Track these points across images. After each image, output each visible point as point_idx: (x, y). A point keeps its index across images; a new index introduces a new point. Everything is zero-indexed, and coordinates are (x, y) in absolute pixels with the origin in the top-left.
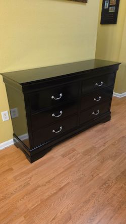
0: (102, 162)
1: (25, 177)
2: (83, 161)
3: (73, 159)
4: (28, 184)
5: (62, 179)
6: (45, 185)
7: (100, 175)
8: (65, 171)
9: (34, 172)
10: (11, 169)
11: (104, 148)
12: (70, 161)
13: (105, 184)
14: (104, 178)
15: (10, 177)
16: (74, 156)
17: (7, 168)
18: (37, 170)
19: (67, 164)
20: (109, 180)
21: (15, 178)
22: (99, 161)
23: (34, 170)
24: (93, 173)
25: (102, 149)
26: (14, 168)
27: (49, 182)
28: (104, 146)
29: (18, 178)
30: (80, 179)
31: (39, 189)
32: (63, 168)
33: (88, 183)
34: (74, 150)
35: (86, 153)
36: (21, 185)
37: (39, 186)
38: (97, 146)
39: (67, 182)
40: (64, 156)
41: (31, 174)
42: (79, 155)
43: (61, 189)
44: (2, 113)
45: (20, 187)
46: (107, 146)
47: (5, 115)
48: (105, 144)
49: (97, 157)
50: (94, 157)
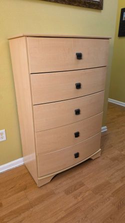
0: (119, 207)
2: (92, 202)
3: (80, 198)
9: (27, 213)
11: (122, 184)
12: (76, 202)
16: (81, 193)
18: (31, 209)
19: (71, 205)
22: (114, 204)
23: (28, 209)
25: (119, 186)
26: (3, 204)
28: (122, 181)
29: (5, 220)
32: (65, 211)
34: (82, 184)
35: (98, 190)
38: (112, 181)
40: (68, 192)
41: (23, 215)
42: (88, 192)
48: (122, 178)
49: (112, 198)
50: (108, 198)
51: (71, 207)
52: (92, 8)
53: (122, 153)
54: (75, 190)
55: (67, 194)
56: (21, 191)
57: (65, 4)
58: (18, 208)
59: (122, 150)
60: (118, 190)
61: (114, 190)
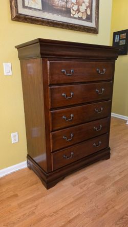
0: (118, 193)
1: (30, 206)
2: (96, 191)
3: (85, 188)
4: (34, 213)
5: (71, 209)
6: (52, 216)
7: (116, 208)
8: (76, 201)
9: (40, 200)
10: (16, 196)
11: (120, 177)
12: (82, 191)
13: (122, 218)
14: (121, 212)
15: (14, 203)
16: (85, 185)
17: (12, 193)
18: (44, 198)
19: (78, 193)
20: (126, 215)
21: (20, 206)
22: (114, 191)
23: (40, 197)
24: (107, 205)
25: (118, 179)
26: (19, 195)
27: (56, 212)
28: (120, 175)
29: (22, 206)
30: (92, 211)
31: (45, 220)
32: (73, 198)
33: (102, 216)
34: (86, 178)
35: (101, 182)
36: (25, 214)
37: (45, 216)
38: (111, 175)
39: (77, 214)
40: (74, 184)
41: (37, 202)
42: (91, 185)
43: (70, 222)
44: (12, 134)
45: (23, 215)
46: (123, 175)
47: (15, 136)
48: (120, 173)
49: (112, 187)
50: (109, 187)
51: (78, 195)
52: (90, 32)
53: (120, 154)
54: (80, 183)
55: (74, 186)
56: (33, 185)
57: (69, 29)
58: (32, 198)
59: (119, 152)
60: (118, 181)
61: (114, 181)
